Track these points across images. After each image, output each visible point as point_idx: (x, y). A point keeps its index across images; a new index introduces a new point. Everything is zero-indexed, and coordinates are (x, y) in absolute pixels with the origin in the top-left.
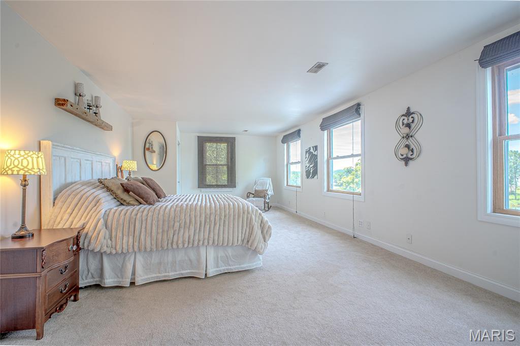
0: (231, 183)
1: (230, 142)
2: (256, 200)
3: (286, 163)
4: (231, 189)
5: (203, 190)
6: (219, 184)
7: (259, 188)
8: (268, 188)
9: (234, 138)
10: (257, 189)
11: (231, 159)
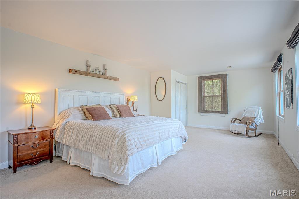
0: (224, 110)
1: (223, 78)
2: (239, 126)
3: (277, 92)
4: (224, 115)
5: (202, 114)
6: (214, 110)
7: (248, 115)
8: (257, 115)
9: (226, 75)
10: (245, 116)
11: (224, 91)
